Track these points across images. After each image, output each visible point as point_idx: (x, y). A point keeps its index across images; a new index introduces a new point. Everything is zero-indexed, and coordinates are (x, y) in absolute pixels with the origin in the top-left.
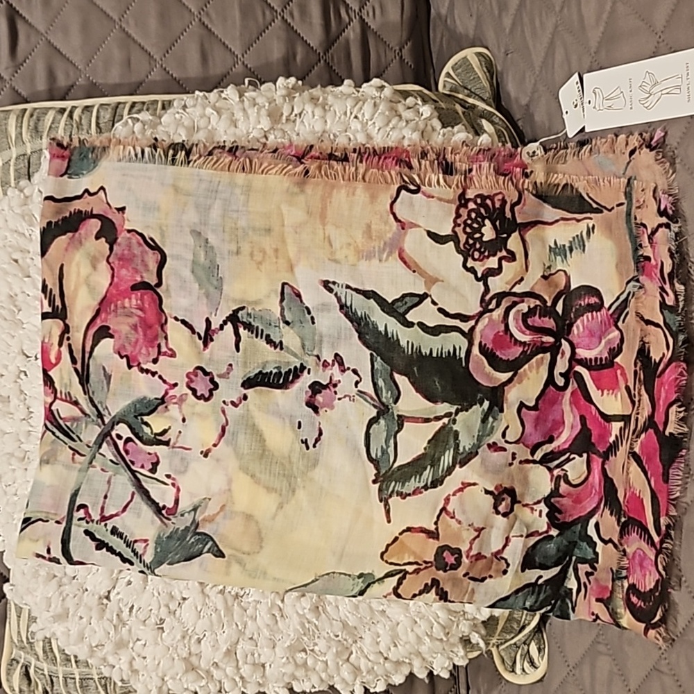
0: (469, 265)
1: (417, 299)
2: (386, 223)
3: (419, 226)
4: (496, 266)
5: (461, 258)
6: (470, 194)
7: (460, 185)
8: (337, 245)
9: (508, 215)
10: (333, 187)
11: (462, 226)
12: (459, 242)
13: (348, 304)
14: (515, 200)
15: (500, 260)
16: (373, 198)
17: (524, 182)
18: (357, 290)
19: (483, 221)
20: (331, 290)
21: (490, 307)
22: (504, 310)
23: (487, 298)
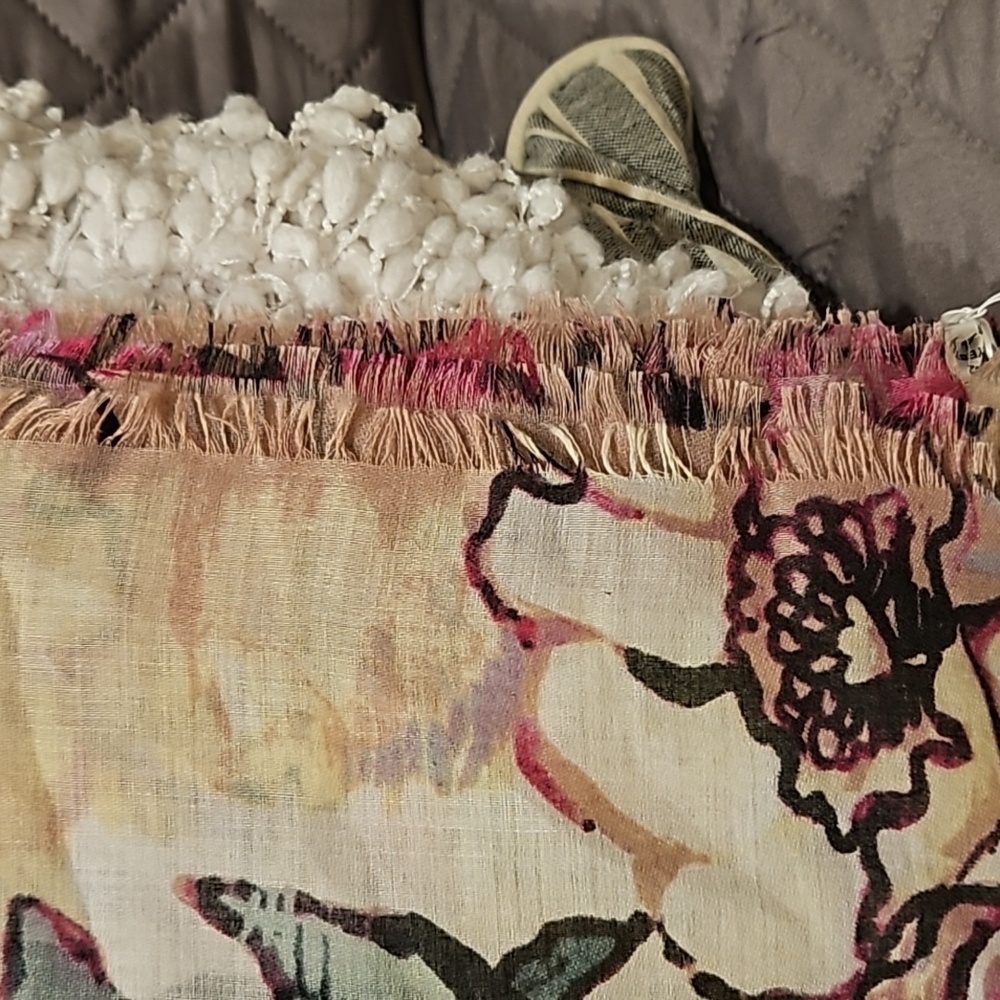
0: (804, 787)
1: (603, 947)
2: (455, 621)
3: (591, 634)
4: (905, 786)
6: (779, 499)
7: (735, 465)
8: (249, 722)
11: (765, 627)
12: (759, 691)
13: (313, 982)
15: (917, 758)
16: (394, 521)
18: (351, 921)
19: (840, 605)
20: (230, 924)
21: (896, 955)
22: (946, 963)
23: (883, 918)
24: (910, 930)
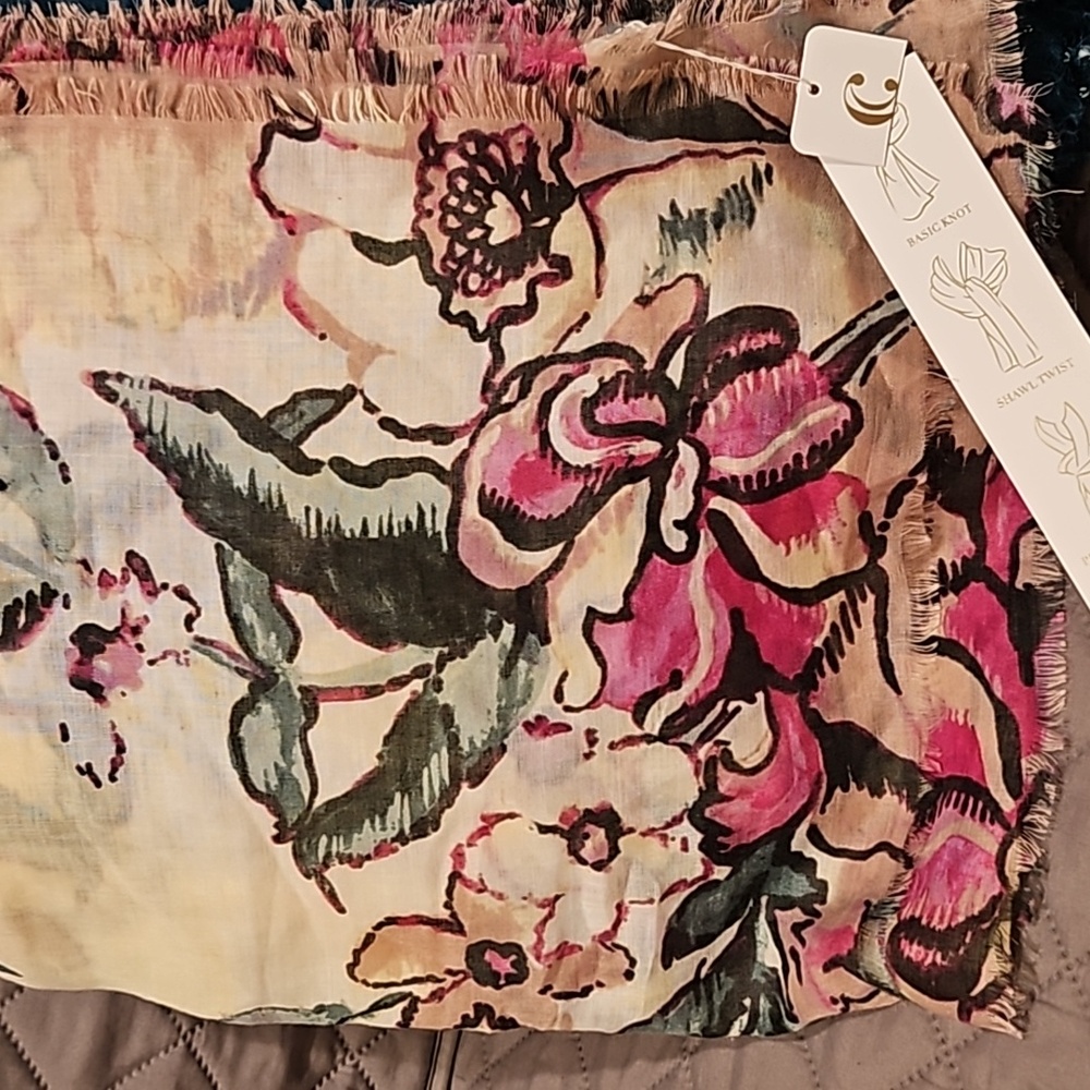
0: (454, 309)
1: (330, 403)
2: (248, 219)
3: (331, 224)
4: (522, 301)
5: (435, 295)
6: (448, 132)
7: (419, 110)
8: (126, 281)
9: (548, 176)
10: (95, 131)
11: (438, 214)
12: (431, 255)
13: (157, 428)
14: (558, 141)
15: (532, 284)
16: (204, 157)
17: (574, 94)
18: (180, 393)
19: (488, 196)
20: (111, 396)
21: (506, 399)
22: (537, 401)
23: (498, 379)
24: (515, 384)
